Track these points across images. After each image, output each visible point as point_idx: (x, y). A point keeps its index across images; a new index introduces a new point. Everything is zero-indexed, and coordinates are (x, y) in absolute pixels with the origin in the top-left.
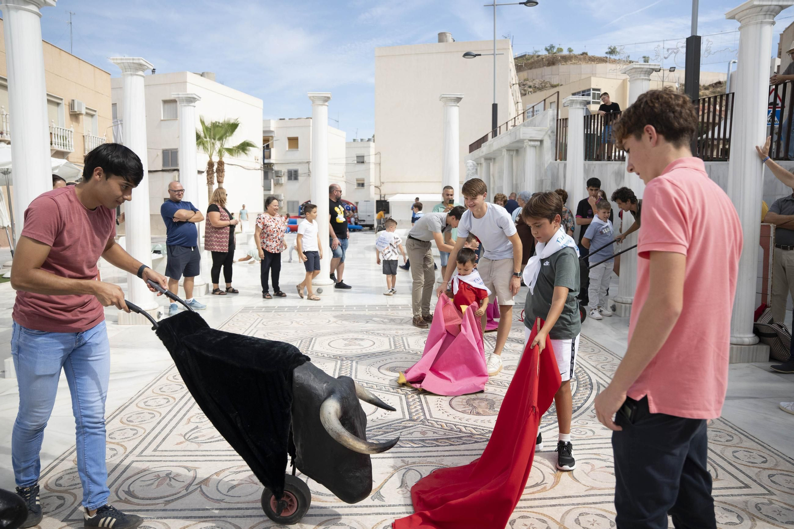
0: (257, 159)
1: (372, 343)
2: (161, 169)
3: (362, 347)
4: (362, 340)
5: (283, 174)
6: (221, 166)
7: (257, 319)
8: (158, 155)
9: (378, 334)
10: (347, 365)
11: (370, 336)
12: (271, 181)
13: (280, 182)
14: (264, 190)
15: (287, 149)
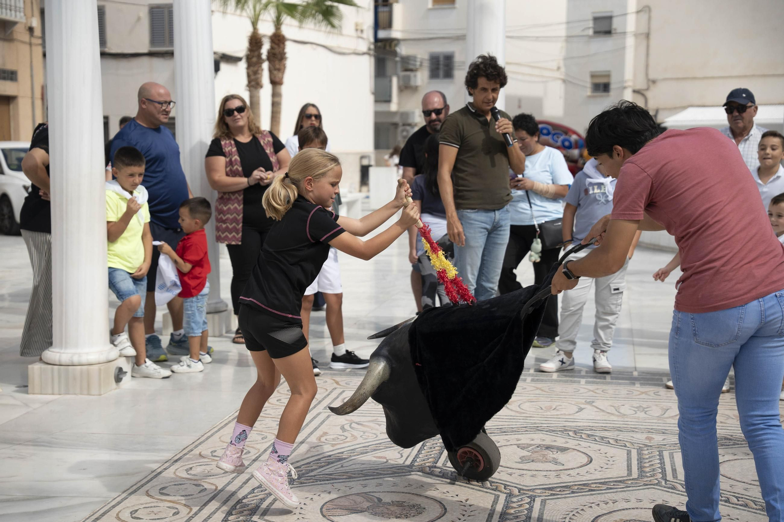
0: (359, 28)
1: (585, 460)
2: (145, 51)
3: (561, 467)
4: (563, 450)
5: (418, 63)
6: (278, 45)
7: (331, 392)
8: (139, 19)
9: (602, 438)
10: (521, 506)
11: (583, 444)
12: (391, 81)
13: (412, 83)
14: (377, 101)
15: (430, 5)
